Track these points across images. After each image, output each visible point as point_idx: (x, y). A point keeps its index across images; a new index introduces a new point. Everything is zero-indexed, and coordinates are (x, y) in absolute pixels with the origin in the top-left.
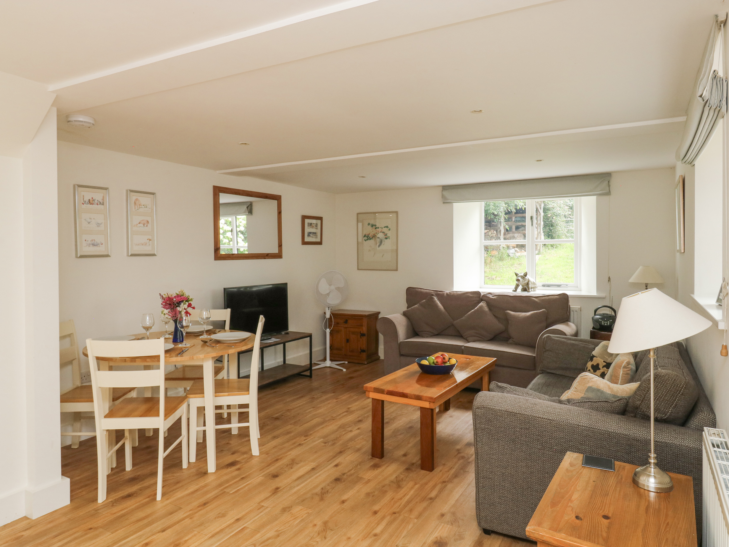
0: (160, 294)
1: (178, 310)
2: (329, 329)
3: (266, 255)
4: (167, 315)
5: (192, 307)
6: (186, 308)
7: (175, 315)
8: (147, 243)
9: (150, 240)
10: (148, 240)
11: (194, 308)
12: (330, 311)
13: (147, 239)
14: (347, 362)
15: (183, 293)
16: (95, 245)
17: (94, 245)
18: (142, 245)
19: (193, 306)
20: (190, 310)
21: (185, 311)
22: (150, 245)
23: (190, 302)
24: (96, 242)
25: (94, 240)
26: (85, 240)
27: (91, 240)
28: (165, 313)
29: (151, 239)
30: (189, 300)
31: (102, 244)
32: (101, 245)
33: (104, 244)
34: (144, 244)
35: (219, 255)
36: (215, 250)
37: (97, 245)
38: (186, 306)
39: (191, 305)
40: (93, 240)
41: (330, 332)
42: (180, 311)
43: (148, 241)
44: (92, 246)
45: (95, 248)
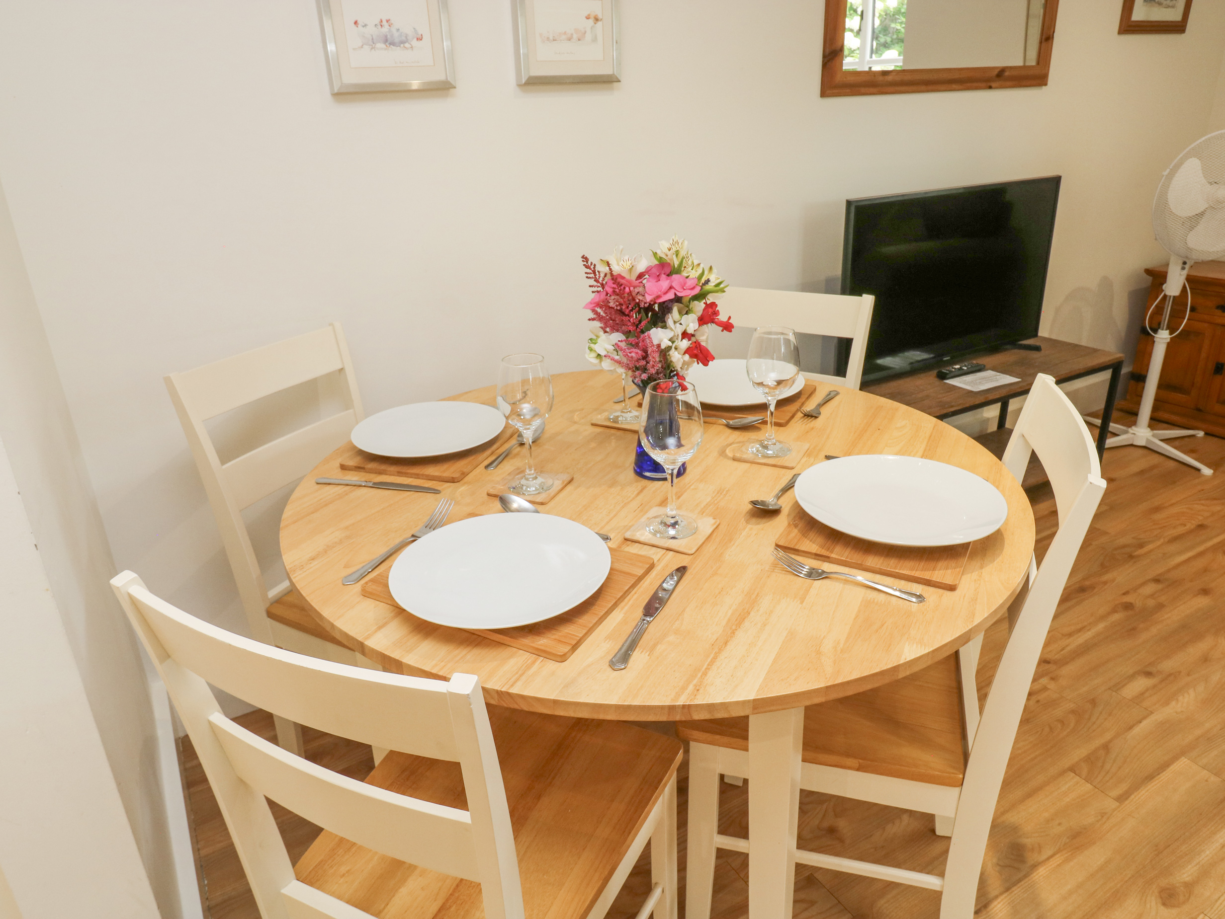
0: (585, 259)
1: (655, 342)
2: (1168, 332)
3: (996, 72)
4: (609, 360)
5: (720, 324)
6: (690, 331)
7: (643, 363)
8: (585, 32)
9: (597, 19)
10: (588, 18)
11: (727, 327)
12: (1185, 272)
13: (586, 15)
14: (1201, 434)
15: (680, 256)
16: (393, 44)
17: (389, 42)
18: (569, 39)
19: (723, 317)
20: (709, 336)
21: (685, 344)
22: (595, 40)
23: (710, 299)
24: (398, 30)
25: (387, 21)
26: (356, 23)
27: (377, 22)
28: (603, 353)
29: (600, 16)
30: (709, 287)
31: (420, 39)
32: (414, 42)
33: (426, 38)
34: (575, 36)
35: (838, 78)
36: (824, 56)
37: (403, 42)
38: (690, 323)
39: (716, 313)
40: (384, 23)
41: (1168, 340)
42: (663, 347)
43: (591, 22)
44: (383, 46)
45: (396, 54)
